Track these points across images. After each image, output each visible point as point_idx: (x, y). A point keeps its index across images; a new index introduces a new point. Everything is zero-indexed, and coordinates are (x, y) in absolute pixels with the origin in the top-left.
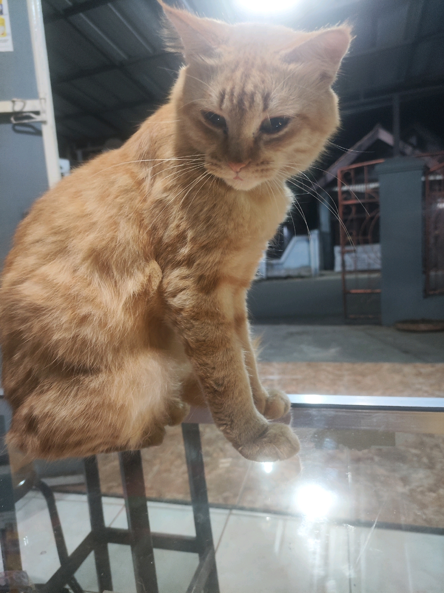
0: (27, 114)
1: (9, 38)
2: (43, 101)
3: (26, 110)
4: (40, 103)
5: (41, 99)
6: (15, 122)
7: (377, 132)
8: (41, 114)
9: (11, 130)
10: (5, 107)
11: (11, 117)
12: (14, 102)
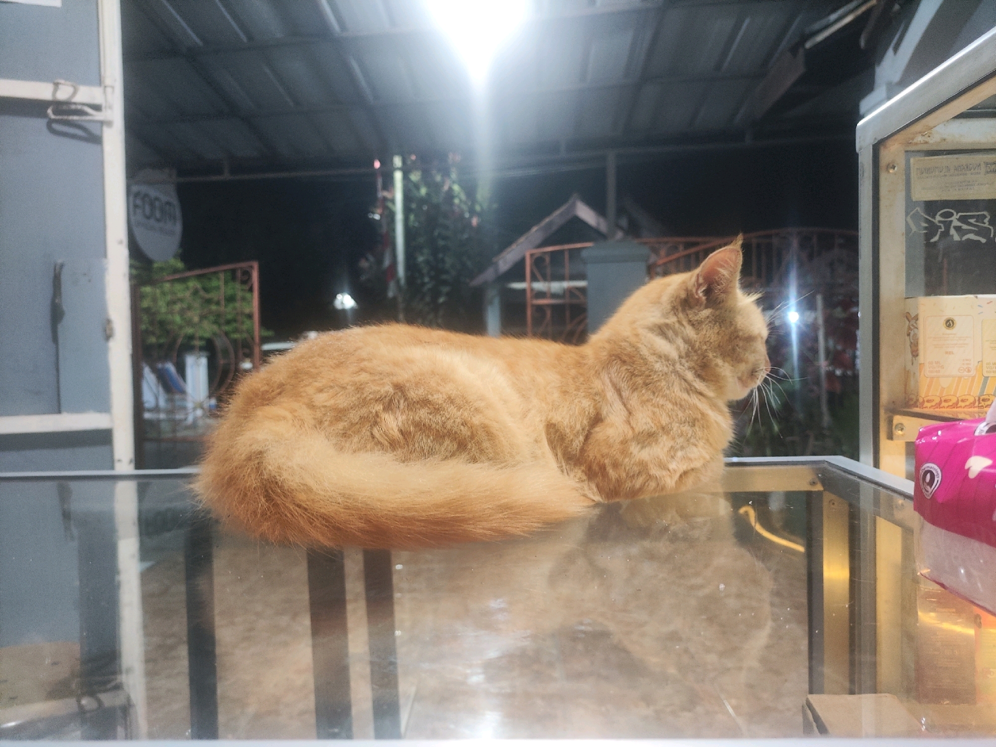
0: (79, 107)
2: (109, 90)
3: (78, 99)
4: (105, 92)
5: (105, 87)
6: (53, 117)
7: (573, 206)
8: (103, 109)
9: (45, 129)
10: (40, 91)
11: (47, 108)
12: (56, 85)
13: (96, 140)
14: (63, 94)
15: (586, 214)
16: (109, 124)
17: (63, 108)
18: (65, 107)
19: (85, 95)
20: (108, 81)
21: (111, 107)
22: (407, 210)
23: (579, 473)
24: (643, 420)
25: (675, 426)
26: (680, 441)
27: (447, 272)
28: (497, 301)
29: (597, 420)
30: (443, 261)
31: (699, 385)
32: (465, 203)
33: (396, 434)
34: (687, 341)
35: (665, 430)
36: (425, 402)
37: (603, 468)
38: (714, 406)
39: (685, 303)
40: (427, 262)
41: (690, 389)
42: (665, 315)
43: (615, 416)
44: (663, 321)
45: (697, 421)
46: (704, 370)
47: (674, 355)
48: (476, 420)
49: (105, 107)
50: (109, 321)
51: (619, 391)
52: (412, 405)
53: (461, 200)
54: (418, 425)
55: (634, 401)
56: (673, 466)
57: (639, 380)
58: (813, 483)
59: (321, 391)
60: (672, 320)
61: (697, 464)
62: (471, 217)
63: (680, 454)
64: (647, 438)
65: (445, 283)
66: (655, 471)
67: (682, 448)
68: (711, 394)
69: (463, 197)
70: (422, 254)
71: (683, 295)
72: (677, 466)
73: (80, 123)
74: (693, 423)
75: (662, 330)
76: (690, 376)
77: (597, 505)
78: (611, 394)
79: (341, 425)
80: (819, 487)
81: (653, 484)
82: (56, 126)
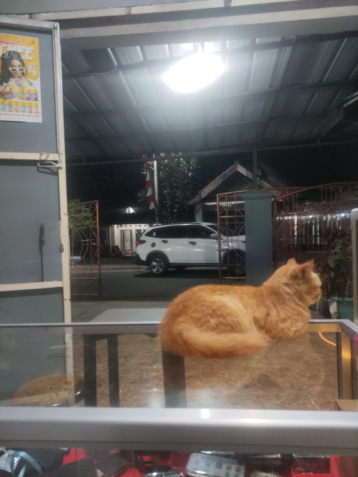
0: (50, 162)
1: (41, 115)
2: (61, 155)
3: (49, 159)
4: (59, 156)
5: (59, 154)
6: (40, 166)
7: (236, 166)
8: (59, 163)
9: (36, 170)
10: (35, 156)
11: (38, 163)
12: (41, 154)
13: (56, 174)
14: (43, 157)
15: (242, 170)
16: (61, 168)
17: (43, 162)
18: (44, 162)
19: (52, 157)
20: (61, 152)
21: (62, 162)
22: (159, 170)
23: (263, 332)
24: (282, 315)
25: (292, 316)
26: (294, 321)
27: (177, 198)
28: (201, 211)
29: (268, 315)
30: (176, 193)
31: (300, 303)
32: (186, 166)
33: (214, 325)
34: (296, 289)
35: (289, 317)
36: (221, 316)
37: (270, 330)
38: (304, 309)
39: (294, 277)
40: (168, 193)
41: (297, 304)
42: (288, 280)
43: (274, 313)
44: (287, 282)
45: (300, 314)
46: (301, 298)
47: (291, 293)
48: (235, 320)
49: (60, 162)
50: (62, 245)
51: (274, 304)
52: (218, 316)
53: (184, 165)
54: (221, 323)
55: (279, 308)
56: (292, 329)
57: (281, 301)
58: (338, 329)
59: (193, 312)
60: (290, 282)
61: (299, 328)
62: (188, 173)
63: (294, 325)
64: (284, 320)
65: (177, 203)
66: (286, 331)
67: (295, 323)
68: (303, 305)
69: (184, 163)
70: (166, 190)
71: (294, 275)
72: (293, 329)
73: (50, 168)
74: (298, 315)
75: (287, 285)
76: (297, 300)
77: (269, 342)
78: (272, 306)
79: (200, 323)
80: (340, 331)
81: (286, 335)
82: (40, 169)
